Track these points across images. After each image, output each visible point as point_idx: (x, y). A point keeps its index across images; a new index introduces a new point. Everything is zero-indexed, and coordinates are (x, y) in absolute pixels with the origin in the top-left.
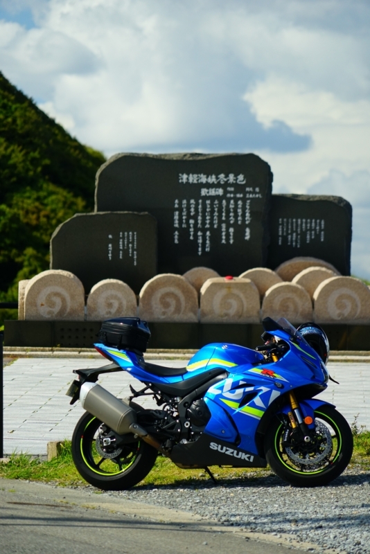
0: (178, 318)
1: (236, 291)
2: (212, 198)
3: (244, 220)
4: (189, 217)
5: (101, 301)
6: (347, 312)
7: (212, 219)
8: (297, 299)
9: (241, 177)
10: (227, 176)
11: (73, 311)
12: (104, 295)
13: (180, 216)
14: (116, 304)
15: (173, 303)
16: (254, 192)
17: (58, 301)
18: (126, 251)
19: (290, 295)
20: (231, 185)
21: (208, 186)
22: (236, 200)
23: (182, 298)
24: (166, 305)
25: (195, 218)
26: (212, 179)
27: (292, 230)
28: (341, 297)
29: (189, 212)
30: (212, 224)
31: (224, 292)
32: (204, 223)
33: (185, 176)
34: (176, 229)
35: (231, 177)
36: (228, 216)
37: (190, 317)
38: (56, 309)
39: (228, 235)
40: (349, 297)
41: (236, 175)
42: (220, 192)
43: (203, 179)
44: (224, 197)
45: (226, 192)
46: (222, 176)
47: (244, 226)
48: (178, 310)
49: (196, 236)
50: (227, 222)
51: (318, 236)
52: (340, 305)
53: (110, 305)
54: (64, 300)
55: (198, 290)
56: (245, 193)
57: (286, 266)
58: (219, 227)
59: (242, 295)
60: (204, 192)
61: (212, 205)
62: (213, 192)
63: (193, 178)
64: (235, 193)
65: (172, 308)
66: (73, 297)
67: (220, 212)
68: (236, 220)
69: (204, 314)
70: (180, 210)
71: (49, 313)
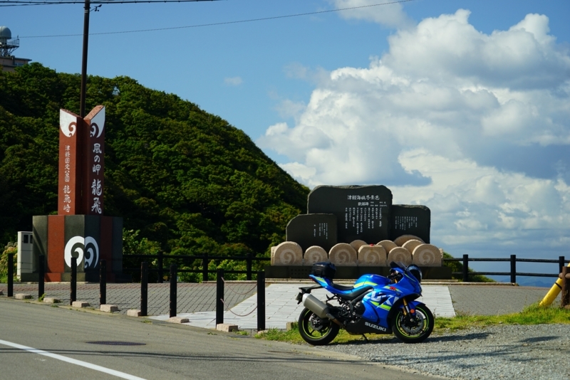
0: (348, 264)
1: (375, 251)
2: (364, 207)
3: (378, 217)
4: (352, 216)
5: (311, 256)
6: (428, 261)
7: (363, 217)
8: (404, 255)
9: (377, 197)
10: (370, 196)
11: (297, 261)
12: (312, 253)
13: (348, 215)
14: (318, 258)
15: (345, 257)
16: (383, 204)
17: (290, 256)
18: (322, 233)
19: (401, 253)
20: (372, 201)
21: (361, 201)
22: (375, 208)
23: (349, 255)
24: (342, 258)
25: (355, 216)
26: (363, 198)
27: (401, 222)
28: (425, 254)
29: (352, 213)
30: (363, 219)
31: (369, 251)
32: (359, 219)
33: (350, 196)
34: (346, 222)
35: (373, 197)
36: (371, 215)
37: (353, 264)
38: (289, 260)
39: (371, 224)
40: (429, 254)
41: (375, 196)
42: (367, 204)
43: (359, 198)
44: (369, 206)
45: (370, 204)
46: (368, 196)
47: (379, 220)
48: (347, 260)
49: (356, 225)
50: (371, 218)
51: (414, 225)
52: (425, 258)
53: (315, 258)
54: (293, 256)
55: (357, 251)
56: (379, 204)
57: (399, 239)
58: (367, 220)
59: (378, 253)
60: (359, 204)
61: (363, 210)
62: (364, 204)
63: (354, 198)
64: (374, 204)
65: (345, 260)
66: (297, 254)
67: (367, 214)
68: (375, 217)
69: (360, 262)
70: (348, 213)
71: (286, 262)
